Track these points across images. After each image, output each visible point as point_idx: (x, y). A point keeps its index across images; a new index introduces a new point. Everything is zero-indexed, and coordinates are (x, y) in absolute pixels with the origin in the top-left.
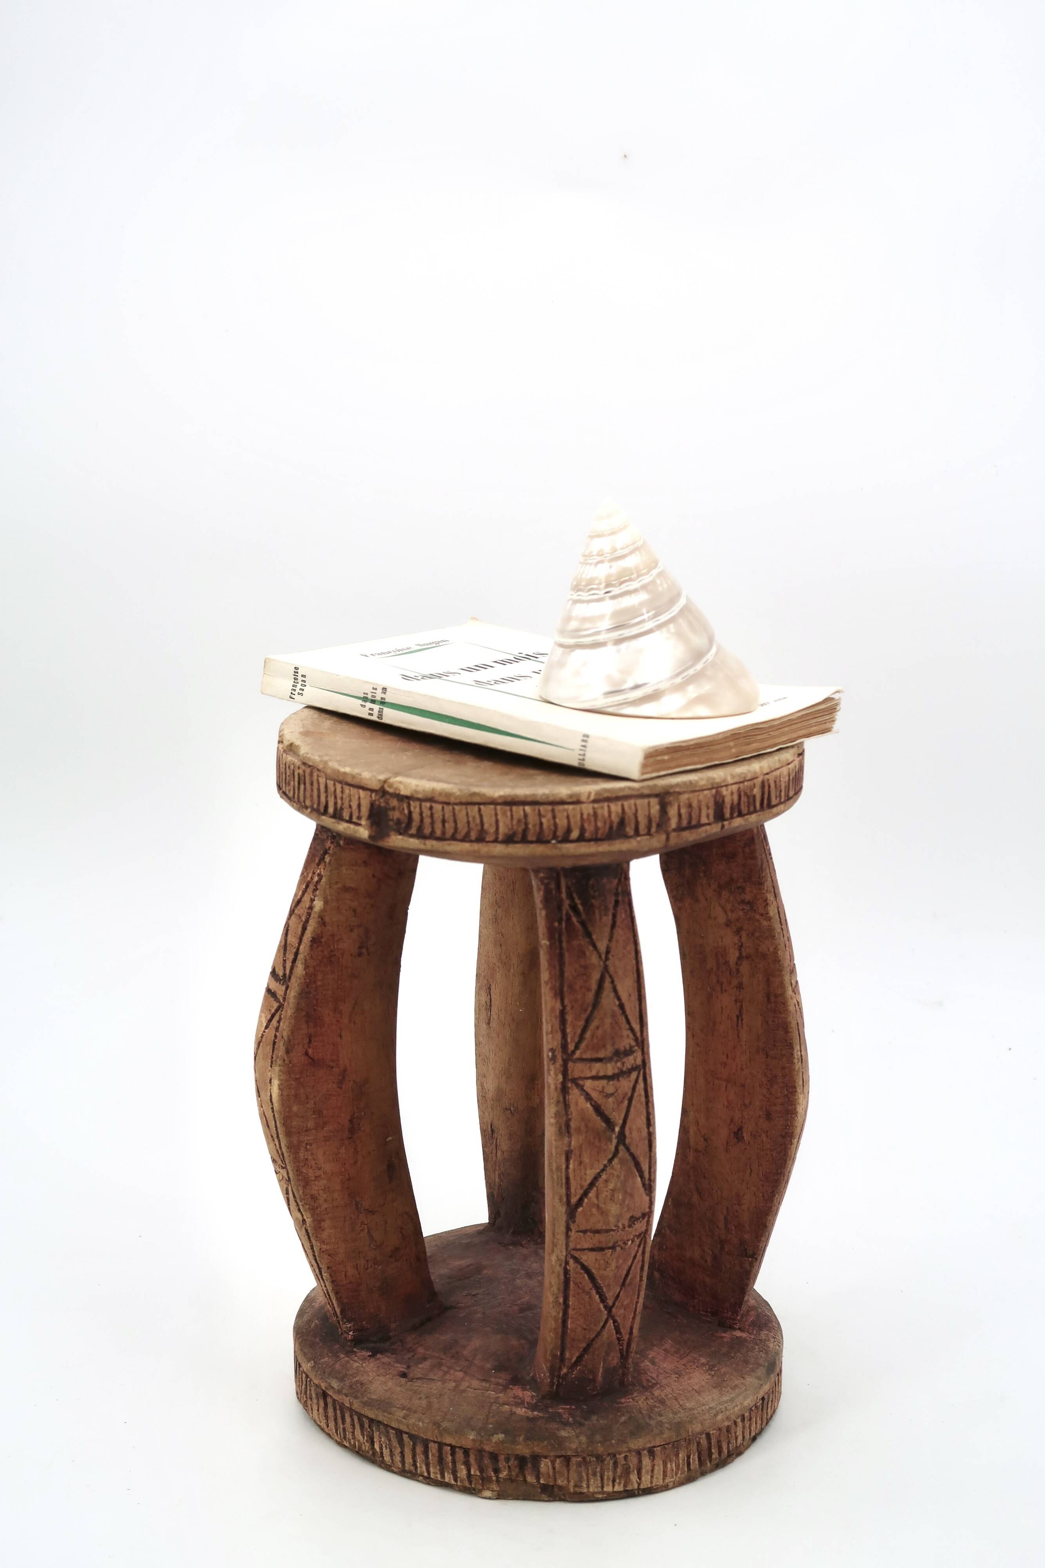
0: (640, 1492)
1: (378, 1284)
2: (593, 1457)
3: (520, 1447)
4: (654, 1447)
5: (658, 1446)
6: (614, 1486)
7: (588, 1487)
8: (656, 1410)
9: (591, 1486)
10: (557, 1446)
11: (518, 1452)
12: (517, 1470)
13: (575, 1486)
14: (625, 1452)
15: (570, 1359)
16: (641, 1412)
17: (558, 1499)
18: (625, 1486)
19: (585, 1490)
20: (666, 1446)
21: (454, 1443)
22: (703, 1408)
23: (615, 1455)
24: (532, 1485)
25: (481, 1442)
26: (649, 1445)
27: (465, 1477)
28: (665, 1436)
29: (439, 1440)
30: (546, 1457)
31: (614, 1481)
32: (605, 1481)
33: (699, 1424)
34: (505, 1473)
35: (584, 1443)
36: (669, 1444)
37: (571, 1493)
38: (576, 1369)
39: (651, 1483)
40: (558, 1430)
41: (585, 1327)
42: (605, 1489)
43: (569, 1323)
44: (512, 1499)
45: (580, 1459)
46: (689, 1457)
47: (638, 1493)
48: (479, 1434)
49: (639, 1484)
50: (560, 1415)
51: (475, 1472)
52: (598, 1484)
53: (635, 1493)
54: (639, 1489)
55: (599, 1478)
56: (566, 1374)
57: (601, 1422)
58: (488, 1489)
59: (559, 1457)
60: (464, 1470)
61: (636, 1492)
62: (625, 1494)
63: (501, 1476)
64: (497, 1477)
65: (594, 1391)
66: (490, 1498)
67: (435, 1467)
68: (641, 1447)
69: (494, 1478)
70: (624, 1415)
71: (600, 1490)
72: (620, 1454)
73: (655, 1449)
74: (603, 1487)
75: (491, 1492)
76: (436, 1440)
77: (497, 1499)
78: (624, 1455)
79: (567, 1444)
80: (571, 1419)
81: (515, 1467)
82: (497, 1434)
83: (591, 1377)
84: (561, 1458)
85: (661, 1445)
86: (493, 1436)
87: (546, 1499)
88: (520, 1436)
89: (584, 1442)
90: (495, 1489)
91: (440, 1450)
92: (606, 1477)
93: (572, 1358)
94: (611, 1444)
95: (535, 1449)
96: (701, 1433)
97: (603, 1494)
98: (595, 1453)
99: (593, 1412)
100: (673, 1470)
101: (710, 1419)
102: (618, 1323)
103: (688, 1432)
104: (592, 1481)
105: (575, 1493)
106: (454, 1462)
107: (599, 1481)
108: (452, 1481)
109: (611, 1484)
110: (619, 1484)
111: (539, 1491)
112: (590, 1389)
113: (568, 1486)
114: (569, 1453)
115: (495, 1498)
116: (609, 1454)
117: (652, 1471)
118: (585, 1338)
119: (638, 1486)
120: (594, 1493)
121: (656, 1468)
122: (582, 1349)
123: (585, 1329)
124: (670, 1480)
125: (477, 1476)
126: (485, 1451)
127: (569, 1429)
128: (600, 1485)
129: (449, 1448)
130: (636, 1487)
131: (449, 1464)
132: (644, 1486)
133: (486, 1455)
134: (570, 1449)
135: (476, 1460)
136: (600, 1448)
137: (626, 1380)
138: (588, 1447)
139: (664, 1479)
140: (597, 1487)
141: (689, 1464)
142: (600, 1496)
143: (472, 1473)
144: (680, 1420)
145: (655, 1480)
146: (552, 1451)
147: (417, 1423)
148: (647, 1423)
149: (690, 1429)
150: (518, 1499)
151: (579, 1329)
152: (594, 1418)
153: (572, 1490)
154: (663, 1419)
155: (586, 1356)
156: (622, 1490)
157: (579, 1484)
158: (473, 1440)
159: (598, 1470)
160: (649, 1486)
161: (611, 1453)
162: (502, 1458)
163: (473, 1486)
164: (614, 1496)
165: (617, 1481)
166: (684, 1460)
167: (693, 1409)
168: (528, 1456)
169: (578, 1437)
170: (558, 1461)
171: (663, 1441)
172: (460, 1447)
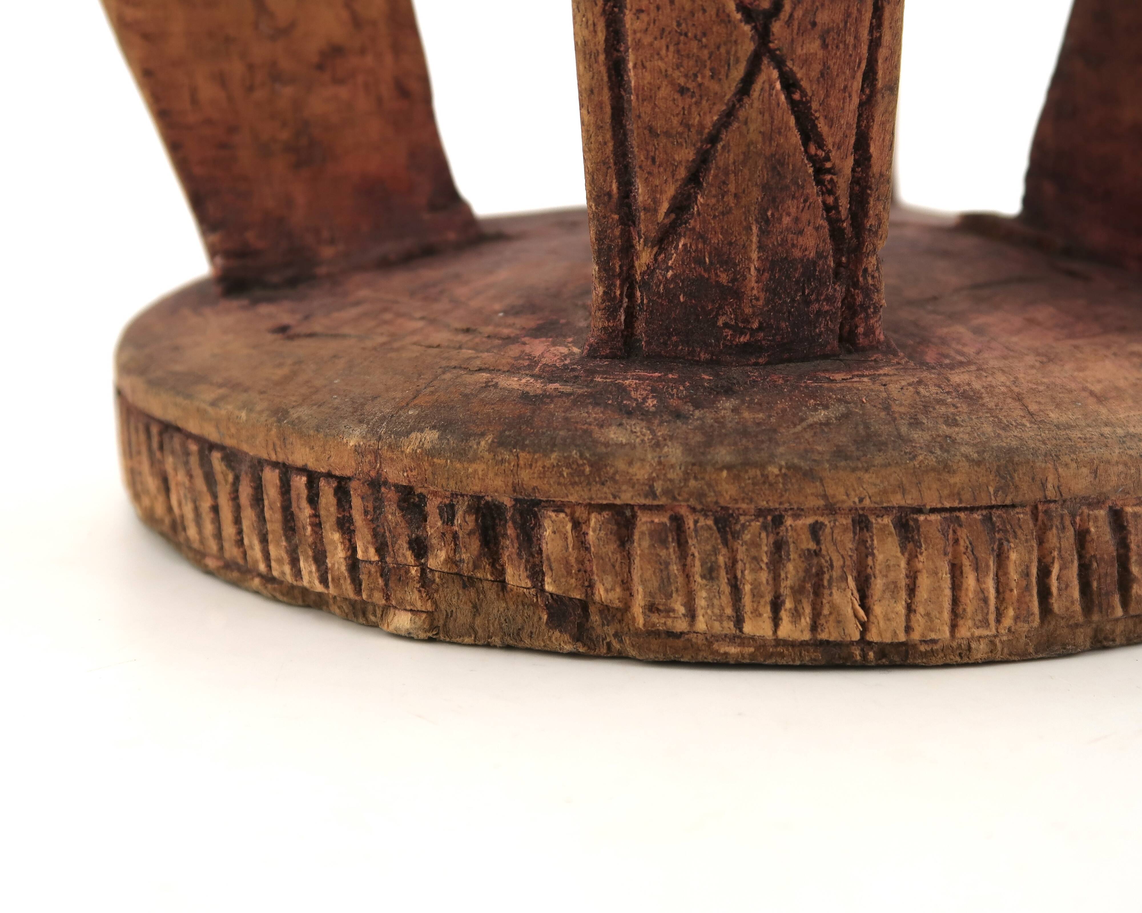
0: (871, 655)
1: (284, 135)
2: (706, 516)
3: (479, 467)
4: (919, 511)
5: (933, 511)
6: (776, 621)
7: (691, 615)
8: (943, 410)
9: (700, 612)
10: (588, 469)
11: (475, 487)
12: (475, 544)
13: (651, 608)
14: (815, 511)
15: (652, 210)
16: (887, 408)
17: (604, 650)
18: (814, 628)
19: (681, 625)
20: (962, 515)
21: (312, 465)
22: (1107, 430)
23: (778, 521)
24: (522, 600)
25: (376, 453)
26: (897, 500)
27: (343, 568)
28: (956, 480)
29: (281, 458)
30: (559, 508)
31: (776, 606)
32: (747, 600)
33: (1085, 471)
34: (442, 555)
35: (672, 466)
36: (972, 509)
37: (637, 633)
38: (676, 247)
39: (908, 629)
40: (601, 426)
41: (682, 81)
42: (748, 628)
43: (630, 65)
44: (474, 645)
45: (665, 520)
46: (1044, 572)
47: (864, 656)
48: (373, 431)
49: (865, 627)
50: (623, 390)
51: (366, 551)
52: (722, 609)
53: (851, 655)
54: (864, 642)
55: (726, 589)
56: (650, 271)
57: (746, 414)
58: (401, 606)
59: (601, 508)
60: (340, 547)
61: (857, 653)
62: (818, 655)
63: (432, 563)
64: (424, 570)
65: (742, 333)
66: (408, 637)
67: (278, 545)
68: (867, 502)
69: (414, 571)
70: (826, 407)
71: (729, 627)
72: (796, 516)
73: (922, 518)
74: (739, 622)
75: (409, 615)
76: (274, 458)
77: (430, 640)
78: (810, 521)
79: (621, 465)
80: (651, 403)
81: (469, 534)
82: (421, 430)
83: (724, 278)
84: (606, 514)
85: (943, 510)
86: (408, 433)
87: (568, 648)
88: (483, 435)
89: (673, 461)
90: (419, 605)
91: (285, 488)
92: (747, 588)
93: (656, 202)
94: (766, 477)
95: (525, 475)
96: (1096, 503)
97: (742, 645)
98: (711, 498)
99: (728, 392)
100: (985, 600)
101: (1125, 464)
102: (804, 93)
103: (1043, 486)
104: (704, 594)
105: (653, 633)
106: (317, 525)
107: (726, 600)
108: (317, 582)
109: (767, 612)
110: (796, 615)
111: (545, 617)
112: (726, 325)
113: (627, 608)
114: (627, 497)
115: (422, 635)
116: (760, 513)
117: (912, 591)
118: (688, 127)
119: (863, 633)
120: (711, 639)
121: (924, 582)
122: (682, 173)
123: (683, 91)
124: (977, 632)
125: (371, 562)
126: (385, 483)
127: (639, 427)
128: (729, 611)
129: (304, 479)
130: (856, 637)
131: (304, 528)
132: (880, 634)
133: (390, 495)
134: (631, 483)
135: (366, 513)
136: (726, 486)
137: (861, 330)
138: (686, 480)
139: (954, 627)
140: (720, 618)
141: (1044, 594)
142: (733, 650)
143: (360, 555)
144: (1014, 443)
145: (919, 622)
146: (574, 484)
147: (236, 412)
148: (900, 436)
149: (1051, 478)
150: (488, 646)
151: (665, 91)
152: (726, 404)
153: (640, 621)
154: (961, 434)
155: (700, 199)
156: (807, 636)
157: (660, 600)
158: (356, 449)
159: (721, 560)
160: (902, 637)
161: (769, 511)
162: (432, 507)
163: (364, 596)
164: (782, 655)
165: (789, 604)
166: (1027, 575)
167: (1069, 427)
168: (507, 502)
169: (657, 445)
170: (594, 519)
171: (951, 495)
172: (329, 475)
